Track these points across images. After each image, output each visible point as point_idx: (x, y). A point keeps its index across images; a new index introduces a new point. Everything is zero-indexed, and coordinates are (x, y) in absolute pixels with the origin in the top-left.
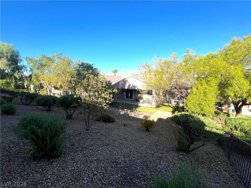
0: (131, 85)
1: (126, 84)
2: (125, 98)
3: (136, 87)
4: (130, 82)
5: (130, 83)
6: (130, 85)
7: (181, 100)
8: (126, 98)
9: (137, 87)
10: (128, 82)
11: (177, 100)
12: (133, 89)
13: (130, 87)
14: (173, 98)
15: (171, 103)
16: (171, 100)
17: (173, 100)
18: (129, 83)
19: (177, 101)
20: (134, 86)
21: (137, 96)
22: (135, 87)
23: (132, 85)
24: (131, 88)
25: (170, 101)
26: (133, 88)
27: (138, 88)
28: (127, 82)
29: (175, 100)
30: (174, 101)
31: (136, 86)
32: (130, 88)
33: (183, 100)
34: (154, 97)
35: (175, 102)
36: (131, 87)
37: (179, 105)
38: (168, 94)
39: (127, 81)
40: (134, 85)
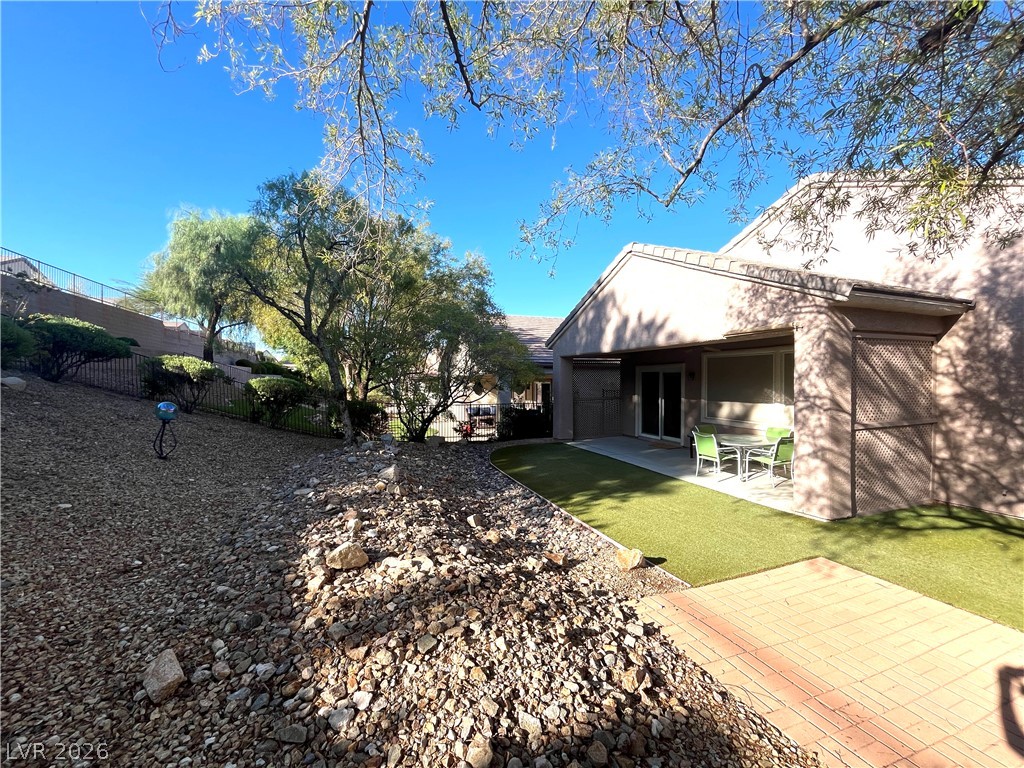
0: (632, 323)
1: (608, 321)
2: (638, 430)
3: (662, 326)
4: (625, 298)
5: (625, 311)
6: (625, 322)
8: (644, 431)
9: (668, 328)
10: (614, 304)
12: (642, 346)
13: (629, 333)
18: (619, 309)
20: (649, 326)
22: (653, 331)
23: (640, 317)
24: (633, 345)
26: (644, 340)
27: (671, 336)
28: (610, 307)
31: (659, 321)
32: (624, 347)
34: (811, 407)
36: (634, 335)
40: (646, 319)
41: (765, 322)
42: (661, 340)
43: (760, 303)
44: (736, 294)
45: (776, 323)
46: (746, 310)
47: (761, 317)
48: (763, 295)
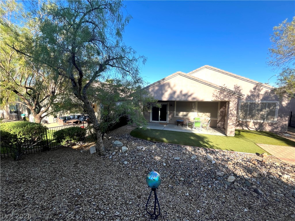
0: (178, 93)
1: (166, 91)
2: (151, 120)
3: (190, 96)
4: (174, 86)
5: (175, 89)
6: (174, 93)
7: (268, 119)
8: (153, 120)
9: (193, 96)
10: (169, 87)
11: (259, 121)
12: (182, 100)
13: (176, 96)
14: (252, 117)
15: (247, 126)
16: (248, 120)
17: (252, 121)
18: (172, 89)
19: (260, 123)
20: (185, 95)
21: (177, 115)
22: (186, 97)
23: (181, 92)
24: (178, 100)
25: (246, 122)
26: (183, 99)
27: (194, 98)
28: (167, 87)
29: (256, 119)
30: (254, 122)
31: (189, 94)
32: (173, 100)
33: (272, 119)
35: (255, 124)
36: (178, 97)
37: (264, 129)
38: (241, 110)
39: (168, 84)
40: (184, 93)
41: (223, 99)
42: (190, 99)
43: (222, 95)
44: (217, 92)
45: (227, 99)
46: (218, 95)
47: (222, 98)
48: (223, 93)
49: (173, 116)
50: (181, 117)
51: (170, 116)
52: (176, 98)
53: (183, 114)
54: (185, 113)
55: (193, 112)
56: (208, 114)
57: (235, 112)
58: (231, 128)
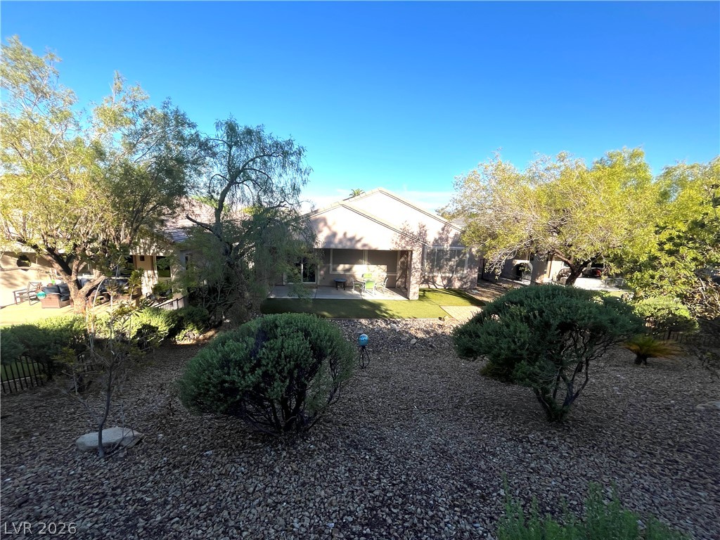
0: (340, 236)
1: (320, 232)
3: (359, 241)
4: (334, 224)
5: (334, 229)
6: (334, 235)
7: (457, 272)
9: (363, 242)
10: (326, 224)
11: (447, 275)
12: (347, 248)
13: (337, 240)
14: (440, 269)
15: (434, 283)
16: (435, 274)
17: (440, 275)
18: (329, 228)
19: (448, 277)
20: (352, 239)
21: (335, 270)
22: (353, 242)
23: (345, 234)
24: (340, 247)
25: (433, 277)
26: (348, 245)
27: (365, 245)
28: (321, 225)
29: (444, 273)
30: (442, 277)
31: (358, 238)
32: (333, 246)
33: (461, 272)
35: (443, 278)
36: (341, 242)
37: (452, 285)
38: (427, 260)
39: (324, 220)
40: (349, 236)
41: (405, 247)
42: (359, 246)
43: (403, 241)
44: (396, 237)
45: (409, 248)
46: (399, 242)
47: (404, 245)
48: (404, 239)
49: (327, 272)
50: (342, 273)
51: (322, 272)
52: (336, 243)
53: (344, 267)
54: (347, 266)
55: (361, 264)
56: (384, 267)
57: (420, 266)
58: (415, 288)
